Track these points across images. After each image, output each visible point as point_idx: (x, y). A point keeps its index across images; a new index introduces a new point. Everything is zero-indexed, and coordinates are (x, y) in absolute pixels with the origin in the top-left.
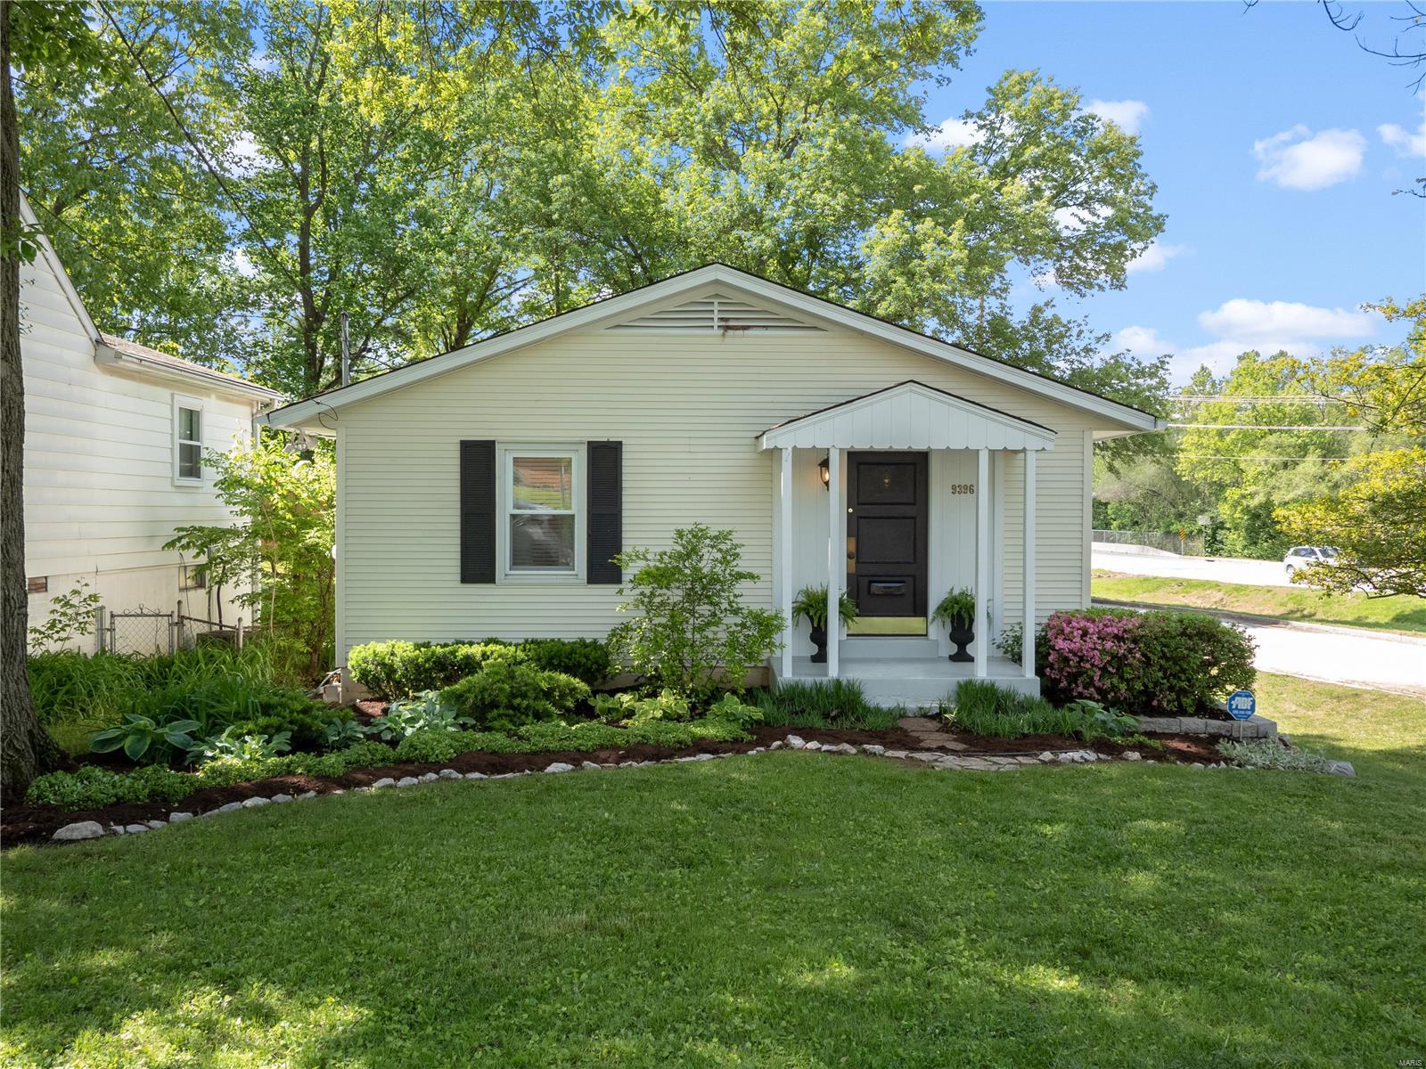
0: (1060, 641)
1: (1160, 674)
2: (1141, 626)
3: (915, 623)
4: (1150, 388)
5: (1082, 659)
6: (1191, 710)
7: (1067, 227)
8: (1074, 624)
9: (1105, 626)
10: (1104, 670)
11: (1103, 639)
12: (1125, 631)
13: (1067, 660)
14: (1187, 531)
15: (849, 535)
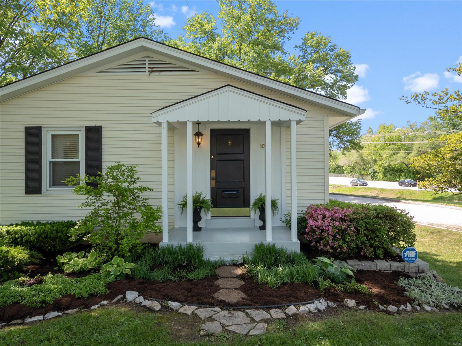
0: (311, 221)
1: (365, 238)
2: (354, 213)
3: (244, 210)
4: (355, 129)
5: (322, 231)
6: (381, 256)
7: (328, 80)
8: (319, 212)
9: (335, 213)
10: (334, 236)
11: (334, 220)
12: (345, 216)
13: (315, 231)
14: (366, 174)
15: (212, 169)
